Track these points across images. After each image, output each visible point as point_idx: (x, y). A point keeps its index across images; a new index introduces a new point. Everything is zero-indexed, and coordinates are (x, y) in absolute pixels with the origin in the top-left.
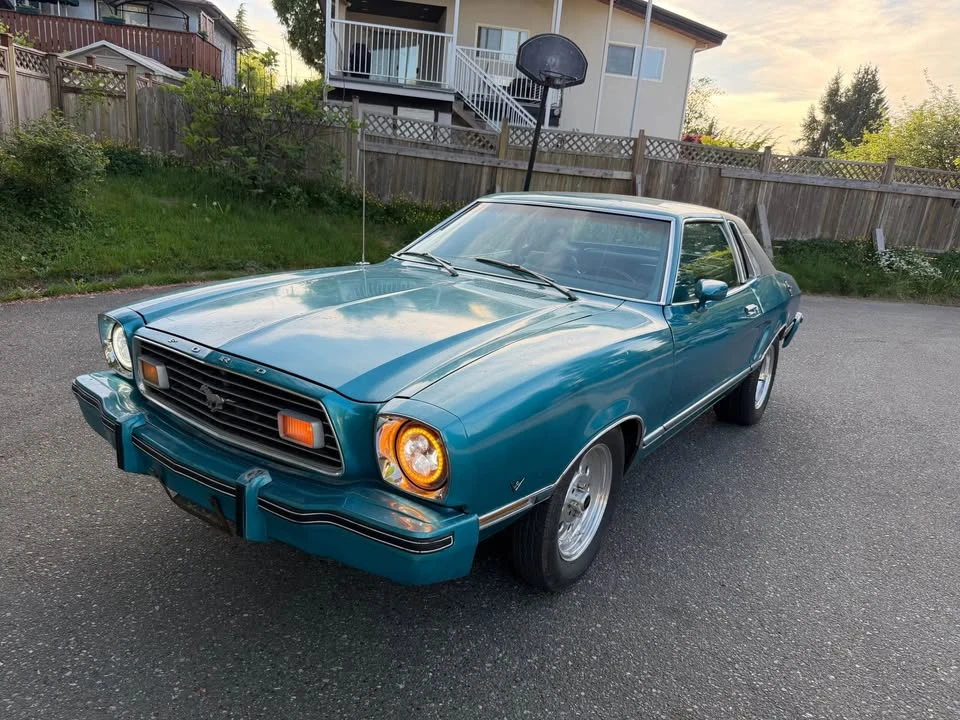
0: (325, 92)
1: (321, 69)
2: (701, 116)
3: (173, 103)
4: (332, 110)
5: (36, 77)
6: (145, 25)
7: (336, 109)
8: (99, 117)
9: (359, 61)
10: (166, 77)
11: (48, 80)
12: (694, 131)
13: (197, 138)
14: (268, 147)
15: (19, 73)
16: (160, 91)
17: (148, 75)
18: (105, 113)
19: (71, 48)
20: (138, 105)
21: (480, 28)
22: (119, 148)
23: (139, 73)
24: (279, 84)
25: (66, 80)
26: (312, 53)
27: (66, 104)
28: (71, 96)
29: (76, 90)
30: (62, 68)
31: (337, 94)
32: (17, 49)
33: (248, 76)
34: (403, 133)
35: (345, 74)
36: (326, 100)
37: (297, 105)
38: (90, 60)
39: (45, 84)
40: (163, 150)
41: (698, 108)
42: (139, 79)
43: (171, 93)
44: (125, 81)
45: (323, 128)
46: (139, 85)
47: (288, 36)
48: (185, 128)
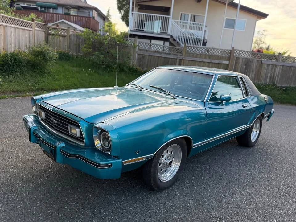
2: (264, 43)
12: (261, 48)
41: (263, 40)
47: (121, 17)
48: (83, 46)
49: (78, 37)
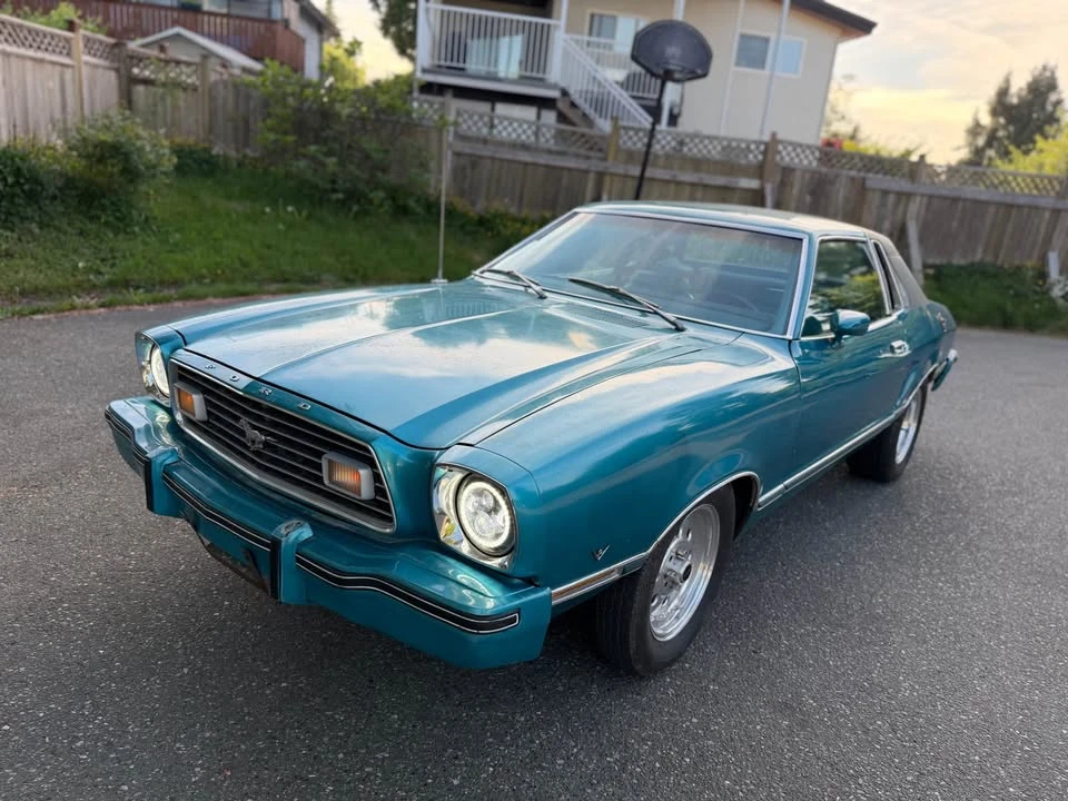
0: (416, 86)
1: (412, 59)
2: (843, 118)
3: (248, 97)
4: (420, 105)
5: (105, 68)
6: (224, 11)
7: (426, 106)
8: (169, 110)
9: (454, 49)
10: (245, 70)
11: (117, 70)
12: (835, 135)
13: (272, 136)
14: (349, 147)
15: (86, 63)
16: (235, 86)
17: (224, 66)
18: (175, 107)
19: (144, 35)
20: (212, 98)
21: (592, 16)
22: (189, 146)
23: (213, 63)
24: (368, 78)
25: (136, 71)
26: (405, 44)
27: (135, 98)
28: (140, 89)
29: (146, 82)
30: (132, 57)
31: (428, 88)
32: (84, 36)
33: (331, 67)
34: (500, 133)
35: (440, 66)
36: (416, 94)
37: (383, 100)
38: (162, 49)
39: (112, 75)
40: (237, 151)
41: (841, 108)
42: (215, 71)
43: (247, 85)
44: (199, 72)
45: (410, 126)
46: (213, 77)
47: (379, 23)
48: (260, 124)
49: (240, 89)
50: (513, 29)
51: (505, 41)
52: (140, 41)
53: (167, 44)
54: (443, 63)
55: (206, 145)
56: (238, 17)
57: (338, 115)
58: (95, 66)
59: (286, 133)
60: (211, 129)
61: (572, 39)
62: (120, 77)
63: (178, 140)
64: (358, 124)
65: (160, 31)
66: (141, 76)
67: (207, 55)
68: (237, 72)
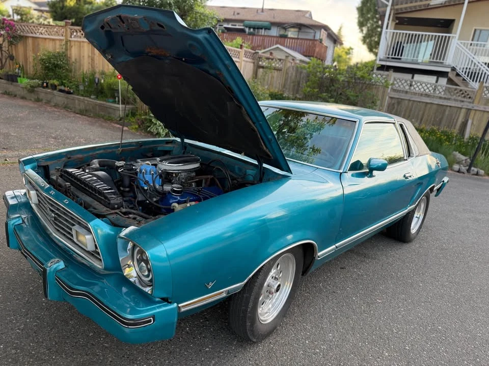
0: (375, 68)
1: (376, 54)
3: (301, 73)
4: (378, 76)
5: (249, 62)
6: (296, 37)
7: (379, 76)
8: (270, 79)
9: (397, 50)
10: (301, 61)
11: (254, 63)
13: (309, 89)
14: (341, 94)
15: (244, 61)
16: (297, 67)
17: (293, 60)
18: (272, 77)
19: (265, 48)
20: (287, 73)
21: (475, 30)
22: (275, 93)
23: (290, 59)
24: (353, 62)
25: (260, 63)
26: (373, 46)
27: (258, 73)
28: (261, 70)
29: (263, 67)
30: (260, 58)
31: (382, 68)
32: (246, 51)
33: (338, 58)
34: (415, 88)
35: (388, 58)
36: (375, 71)
37: (359, 74)
38: (271, 54)
39: (252, 64)
40: (293, 94)
42: (289, 62)
43: (301, 68)
44: (283, 63)
45: (370, 86)
46: (289, 65)
47: (362, 38)
48: (305, 84)
49: (298, 70)
50: (429, 39)
51: (424, 44)
52: (263, 51)
53: (273, 52)
54: (390, 56)
55: (282, 93)
56: (301, 39)
57: (338, 80)
58: (247, 62)
59: (314, 88)
60: (284, 86)
61: (461, 43)
62: (254, 66)
63: (272, 90)
64: (346, 84)
65: (271, 47)
66: (262, 65)
67: (288, 56)
68: (298, 62)
